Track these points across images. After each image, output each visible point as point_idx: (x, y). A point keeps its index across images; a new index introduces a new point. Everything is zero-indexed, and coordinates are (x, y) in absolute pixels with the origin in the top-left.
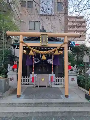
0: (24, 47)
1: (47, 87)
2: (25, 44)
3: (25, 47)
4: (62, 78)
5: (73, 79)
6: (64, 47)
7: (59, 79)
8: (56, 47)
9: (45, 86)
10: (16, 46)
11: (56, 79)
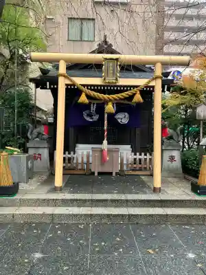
0: (67, 85)
1: (114, 174)
2: (71, 81)
3: (71, 85)
4: (148, 156)
5: (172, 159)
6: (153, 87)
7: (140, 157)
8: (137, 87)
9: (111, 174)
10: (48, 83)
11: (135, 157)
